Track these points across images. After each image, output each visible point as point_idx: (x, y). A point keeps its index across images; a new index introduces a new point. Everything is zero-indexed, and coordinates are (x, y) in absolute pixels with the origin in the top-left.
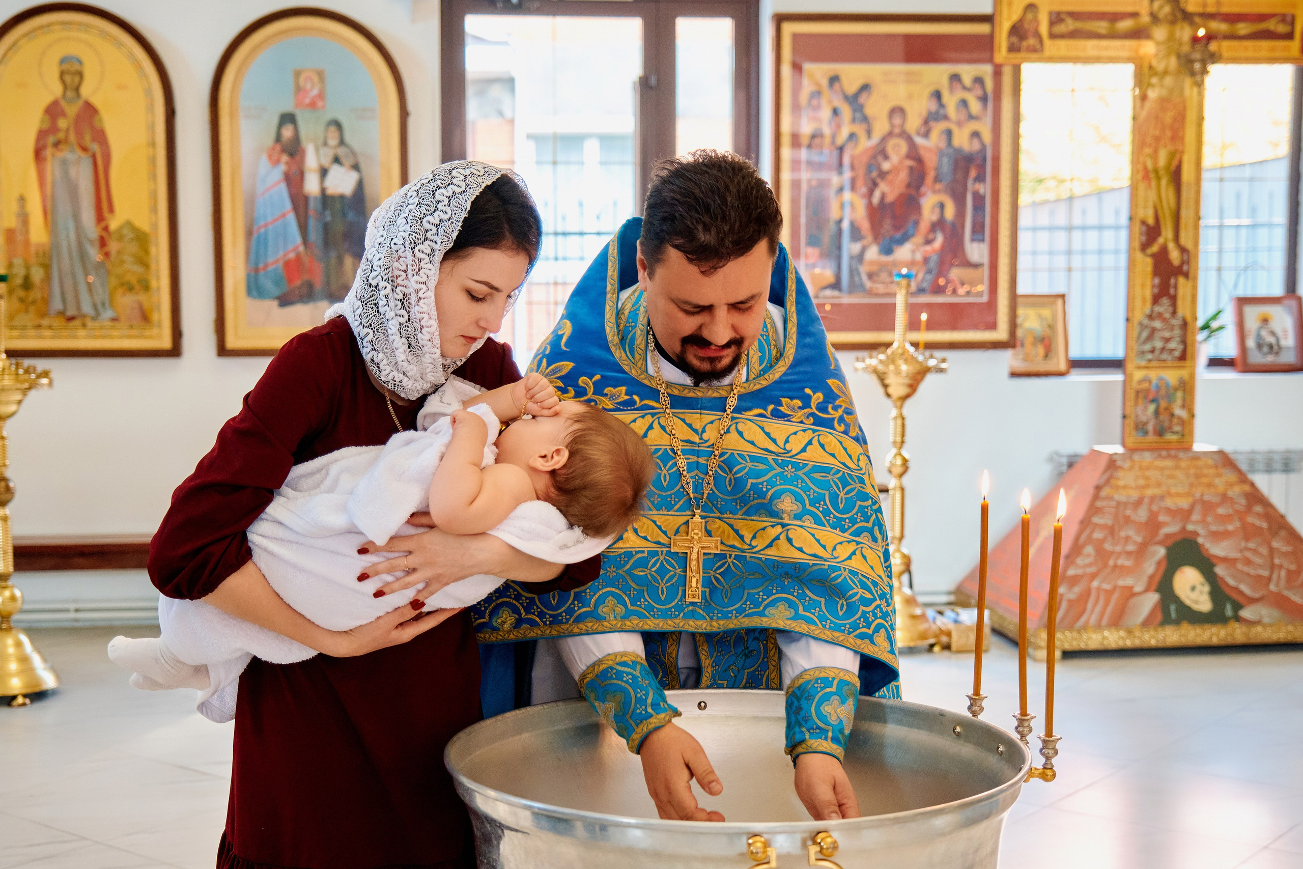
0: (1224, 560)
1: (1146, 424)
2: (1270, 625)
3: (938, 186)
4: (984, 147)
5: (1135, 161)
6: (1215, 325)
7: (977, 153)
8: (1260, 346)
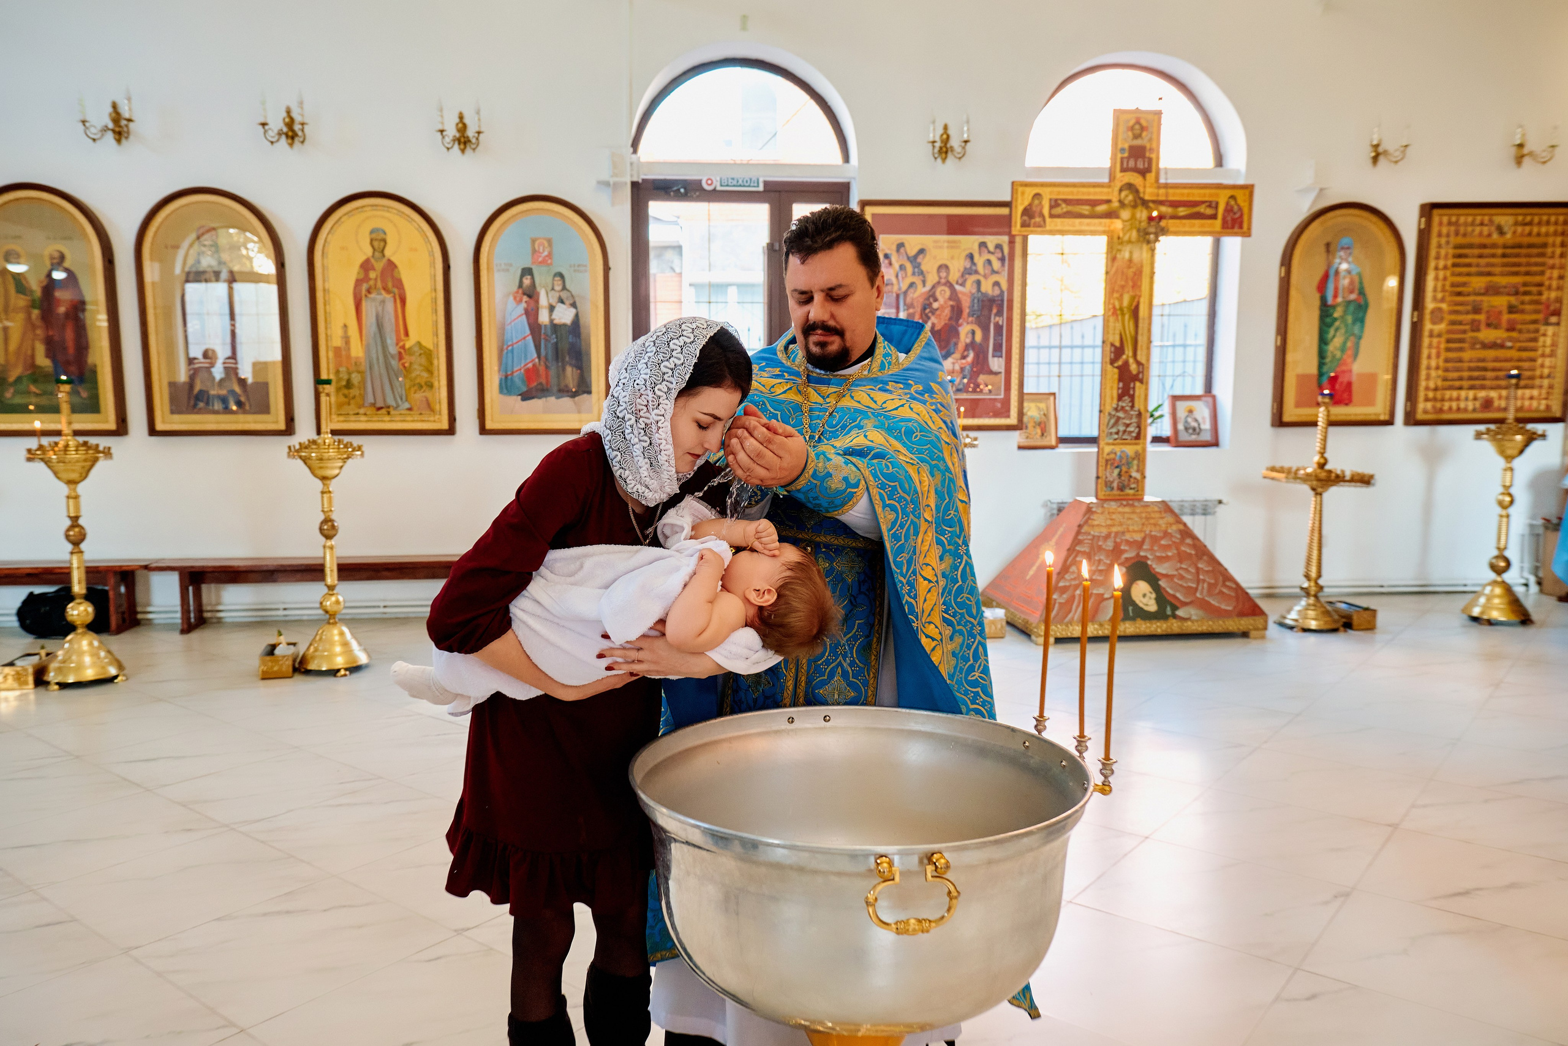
0: (1166, 576)
1: (1112, 482)
2: (1197, 621)
3: (970, 319)
4: (1002, 292)
5: (1107, 303)
6: (1156, 414)
7: (998, 296)
8: (1186, 429)
